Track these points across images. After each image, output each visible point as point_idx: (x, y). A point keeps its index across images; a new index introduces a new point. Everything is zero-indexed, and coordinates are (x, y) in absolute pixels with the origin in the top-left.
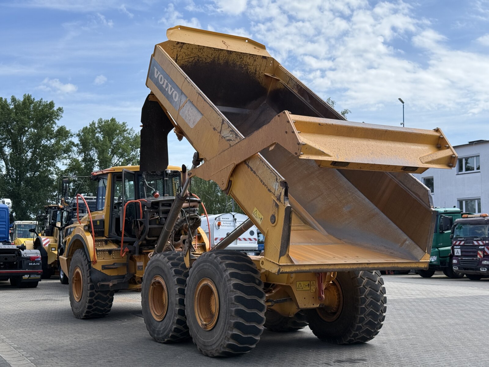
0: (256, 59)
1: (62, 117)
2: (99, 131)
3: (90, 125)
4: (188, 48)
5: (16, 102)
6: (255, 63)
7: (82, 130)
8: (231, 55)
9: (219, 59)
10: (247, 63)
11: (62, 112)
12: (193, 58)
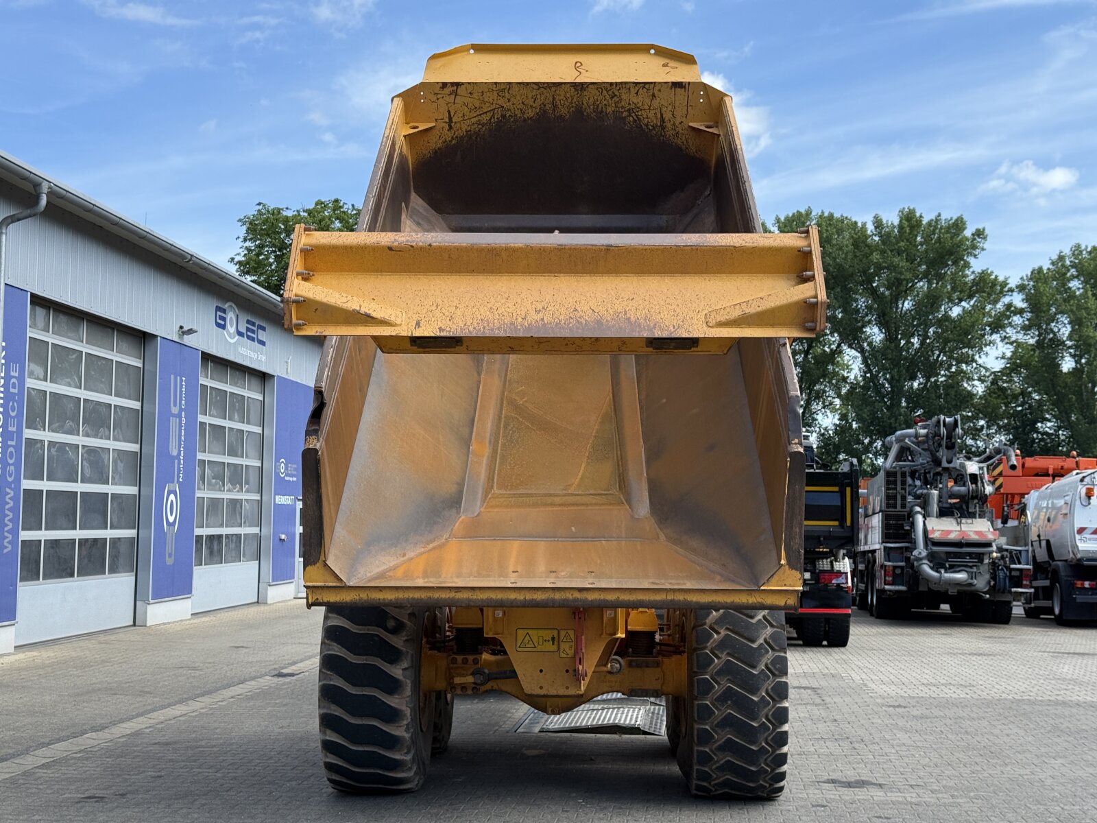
0: (656, 92)
1: (983, 249)
2: (1075, 273)
3: (1053, 263)
4: (470, 93)
5: (883, 228)
6: (656, 103)
7: (1029, 274)
8: (585, 93)
9: (555, 106)
10: (633, 106)
11: (985, 238)
12: (489, 115)
